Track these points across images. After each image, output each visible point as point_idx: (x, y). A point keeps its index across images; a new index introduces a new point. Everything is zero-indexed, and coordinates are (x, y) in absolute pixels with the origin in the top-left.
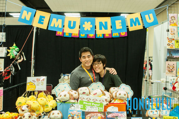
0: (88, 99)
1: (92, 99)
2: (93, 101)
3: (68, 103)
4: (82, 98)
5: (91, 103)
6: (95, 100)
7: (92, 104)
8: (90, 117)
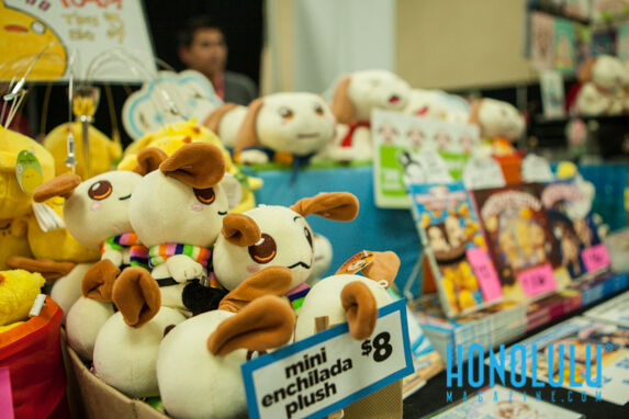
0: (415, 135)
1: (430, 135)
4: (388, 130)
8: (498, 217)
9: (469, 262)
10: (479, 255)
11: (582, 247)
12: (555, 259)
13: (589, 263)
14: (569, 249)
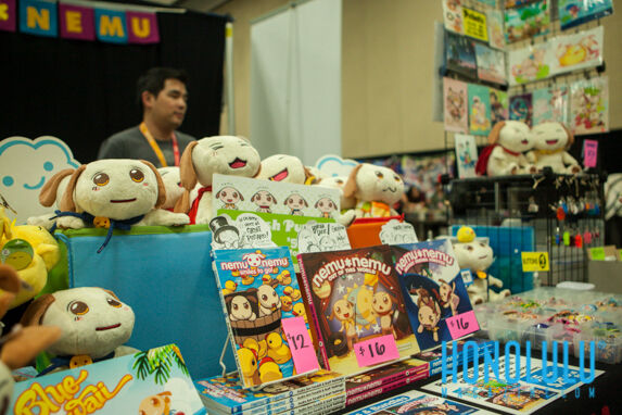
0: (264, 201)
1: (281, 200)
2: (286, 210)
3: (146, 231)
4: (230, 196)
5: (281, 218)
6: (296, 202)
7: (283, 227)
8: (333, 283)
9: (282, 332)
10: (297, 324)
11: (446, 312)
12: (404, 326)
13: (453, 330)
14: (427, 316)
